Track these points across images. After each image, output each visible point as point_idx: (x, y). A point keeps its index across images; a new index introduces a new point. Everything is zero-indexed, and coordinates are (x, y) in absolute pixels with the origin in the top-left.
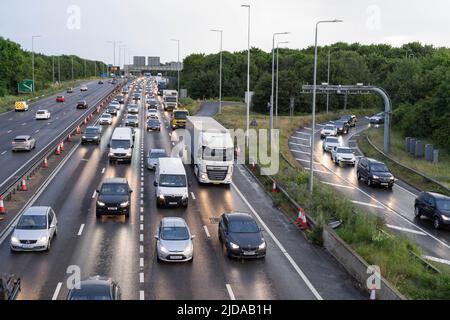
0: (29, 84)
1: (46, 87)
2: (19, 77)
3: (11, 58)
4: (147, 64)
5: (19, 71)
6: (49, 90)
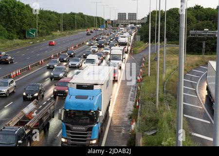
0: (33, 31)
1: (48, 34)
2: (25, 27)
3: (20, 14)
4: (127, 18)
5: (24, 23)
6: (51, 36)
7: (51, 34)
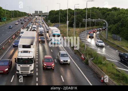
7: (10, 19)
